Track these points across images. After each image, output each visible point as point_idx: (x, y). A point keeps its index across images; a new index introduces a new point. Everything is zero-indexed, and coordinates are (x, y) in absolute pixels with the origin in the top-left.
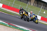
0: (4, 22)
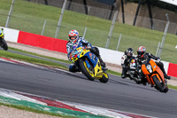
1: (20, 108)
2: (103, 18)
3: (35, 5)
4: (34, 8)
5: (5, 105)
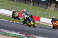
4: (22, 5)
5: (12, 36)
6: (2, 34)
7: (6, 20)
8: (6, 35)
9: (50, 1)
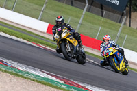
0: (52, 75)
1: (43, 83)
2: (114, 21)
3: (64, 5)
4: (62, 7)
6: (8, 72)
7: (21, 40)
8: (18, 75)
9: (130, 5)
